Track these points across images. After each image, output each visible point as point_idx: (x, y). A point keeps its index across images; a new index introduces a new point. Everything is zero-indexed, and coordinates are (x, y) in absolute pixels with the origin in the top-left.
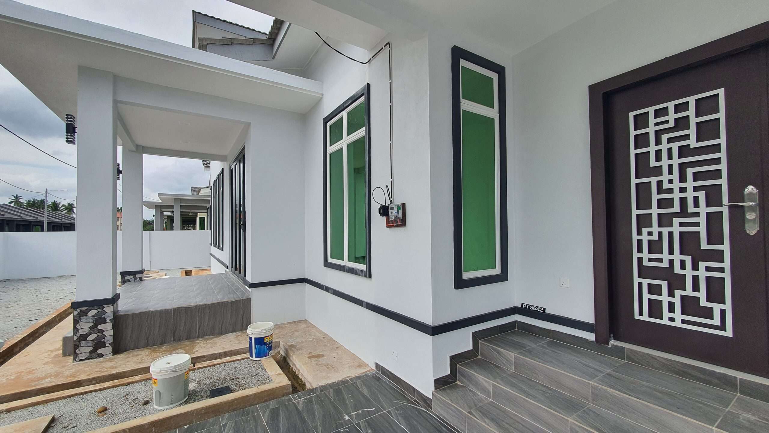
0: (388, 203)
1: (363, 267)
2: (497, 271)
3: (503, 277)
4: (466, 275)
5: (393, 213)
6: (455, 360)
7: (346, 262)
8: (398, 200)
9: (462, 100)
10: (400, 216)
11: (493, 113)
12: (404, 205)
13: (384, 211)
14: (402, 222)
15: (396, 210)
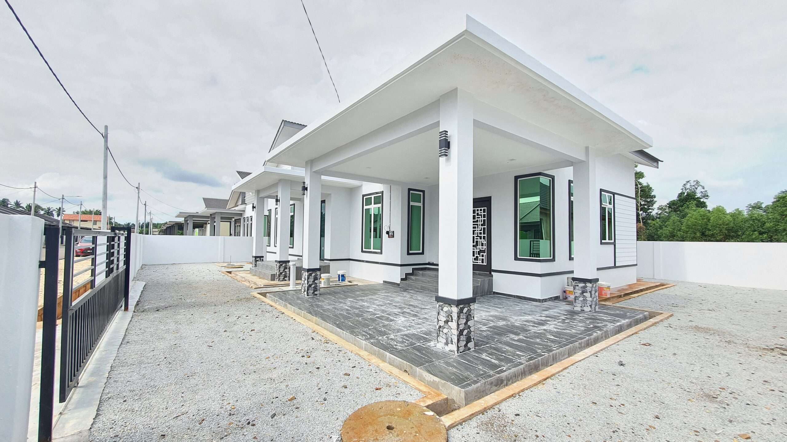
0: (389, 230)
1: (379, 251)
2: (421, 251)
3: (423, 253)
4: (410, 252)
5: (390, 234)
6: (407, 274)
7: (372, 250)
8: (392, 230)
9: (410, 202)
10: (392, 234)
11: (421, 204)
12: (393, 232)
13: (388, 233)
14: (393, 236)
15: (391, 233)
